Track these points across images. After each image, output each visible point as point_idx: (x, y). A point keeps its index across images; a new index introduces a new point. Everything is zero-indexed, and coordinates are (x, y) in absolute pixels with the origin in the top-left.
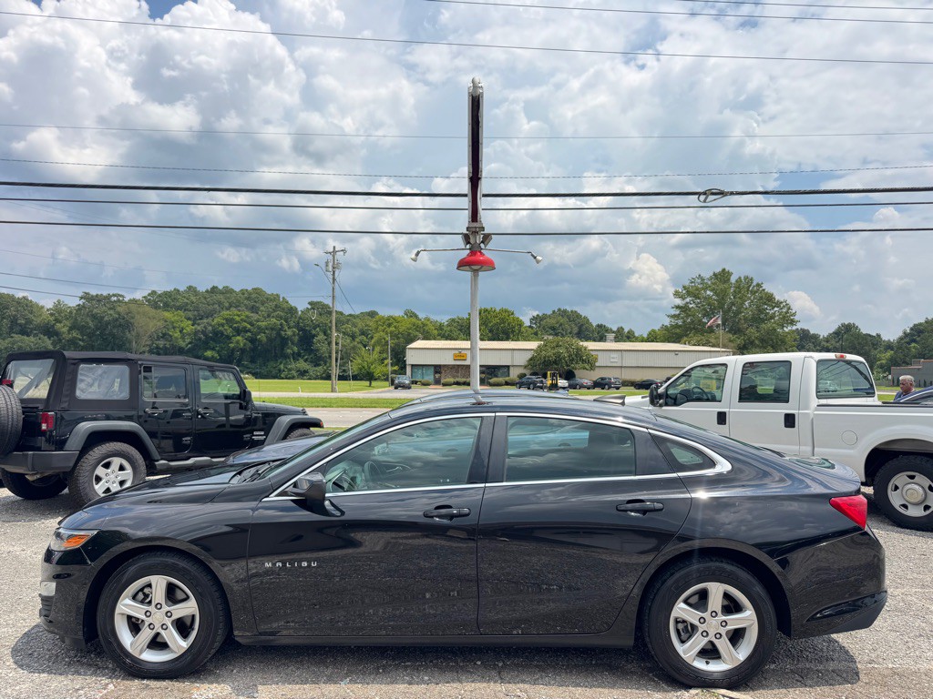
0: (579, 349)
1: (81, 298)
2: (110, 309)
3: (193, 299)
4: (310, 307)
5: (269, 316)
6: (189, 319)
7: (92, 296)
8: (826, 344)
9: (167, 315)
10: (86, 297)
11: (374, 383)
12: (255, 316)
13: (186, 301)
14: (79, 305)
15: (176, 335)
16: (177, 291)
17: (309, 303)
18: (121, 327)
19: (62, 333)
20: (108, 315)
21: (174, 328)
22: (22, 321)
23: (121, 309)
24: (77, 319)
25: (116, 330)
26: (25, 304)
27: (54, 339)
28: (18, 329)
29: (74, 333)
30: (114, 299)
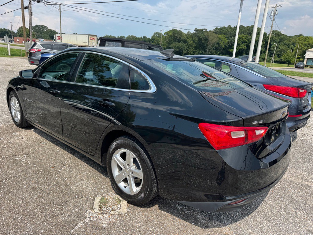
1: (194, 30)
2: (202, 34)
3: (229, 30)
6: (226, 38)
7: (198, 30)
9: (220, 36)
10: (196, 30)
11: (290, 65)
13: (227, 31)
14: (194, 33)
15: (222, 43)
16: (224, 27)
18: (205, 40)
19: (188, 42)
20: (201, 36)
21: (221, 41)
22: (178, 38)
23: (205, 34)
24: (193, 38)
25: (203, 42)
26: (180, 33)
27: (186, 44)
28: (177, 41)
29: (192, 42)
30: (204, 30)
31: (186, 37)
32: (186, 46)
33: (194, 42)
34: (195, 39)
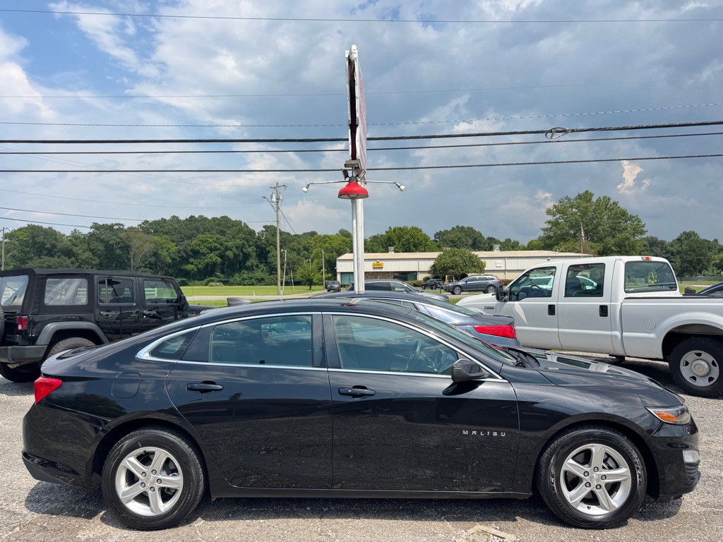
0: (471, 257)
1: (91, 228)
2: (113, 235)
3: (176, 226)
4: (264, 230)
5: (234, 237)
6: (173, 241)
7: (100, 225)
8: (670, 248)
9: (156, 238)
10: (96, 226)
11: (313, 287)
12: (224, 238)
13: (170, 227)
14: (90, 233)
15: (164, 254)
16: (164, 220)
17: (264, 227)
18: (121, 248)
19: (78, 254)
20: (112, 239)
21: (162, 248)
22: (48, 246)
23: (122, 235)
24: (89, 244)
25: (118, 252)
26: (50, 233)
27: (73, 259)
28: (45, 252)
29: (88, 254)
30: (116, 227)
31: (70, 243)
32: (73, 263)
33: (94, 254)
34: (97, 246)
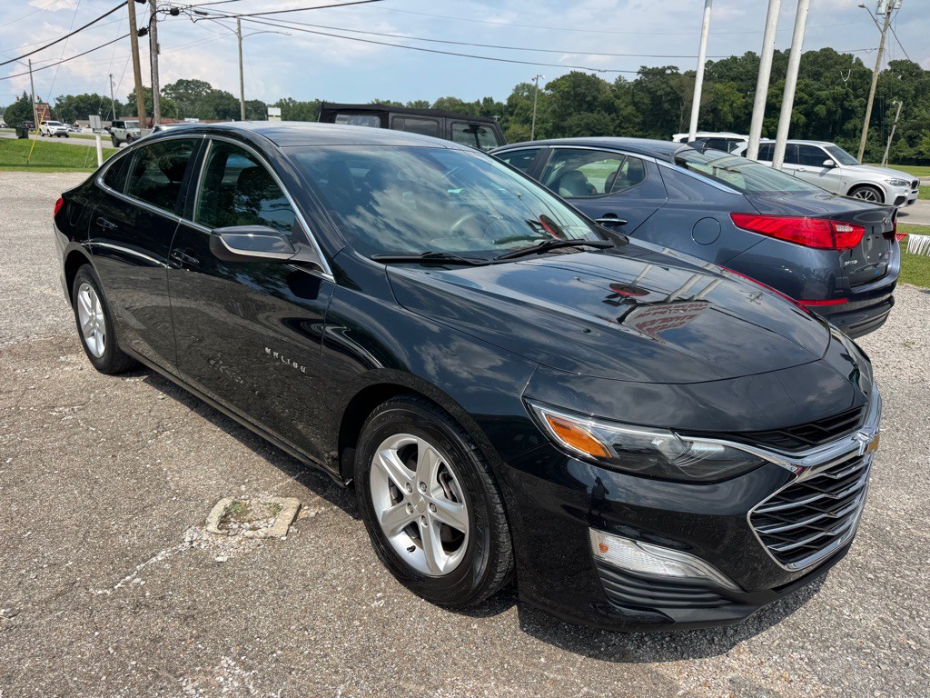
1: (639, 73)
2: (662, 83)
4: (889, 68)
5: (833, 83)
6: (740, 90)
7: (649, 70)
9: (718, 86)
10: (644, 71)
12: (816, 85)
13: (741, 69)
14: (637, 80)
15: (725, 109)
16: (734, 59)
17: (890, 64)
18: (671, 102)
19: (620, 109)
20: (660, 89)
21: (725, 101)
22: (589, 99)
23: (672, 83)
24: (633, 96)
25: (666, 106)
26: (593, 82)
27: (613, 115)
28: (585, 106)
29: (630, 109)
30: (669, 72)
31: (612, 95)
32: (613, 120)
33: (638, 109)
34: (642, 98)
